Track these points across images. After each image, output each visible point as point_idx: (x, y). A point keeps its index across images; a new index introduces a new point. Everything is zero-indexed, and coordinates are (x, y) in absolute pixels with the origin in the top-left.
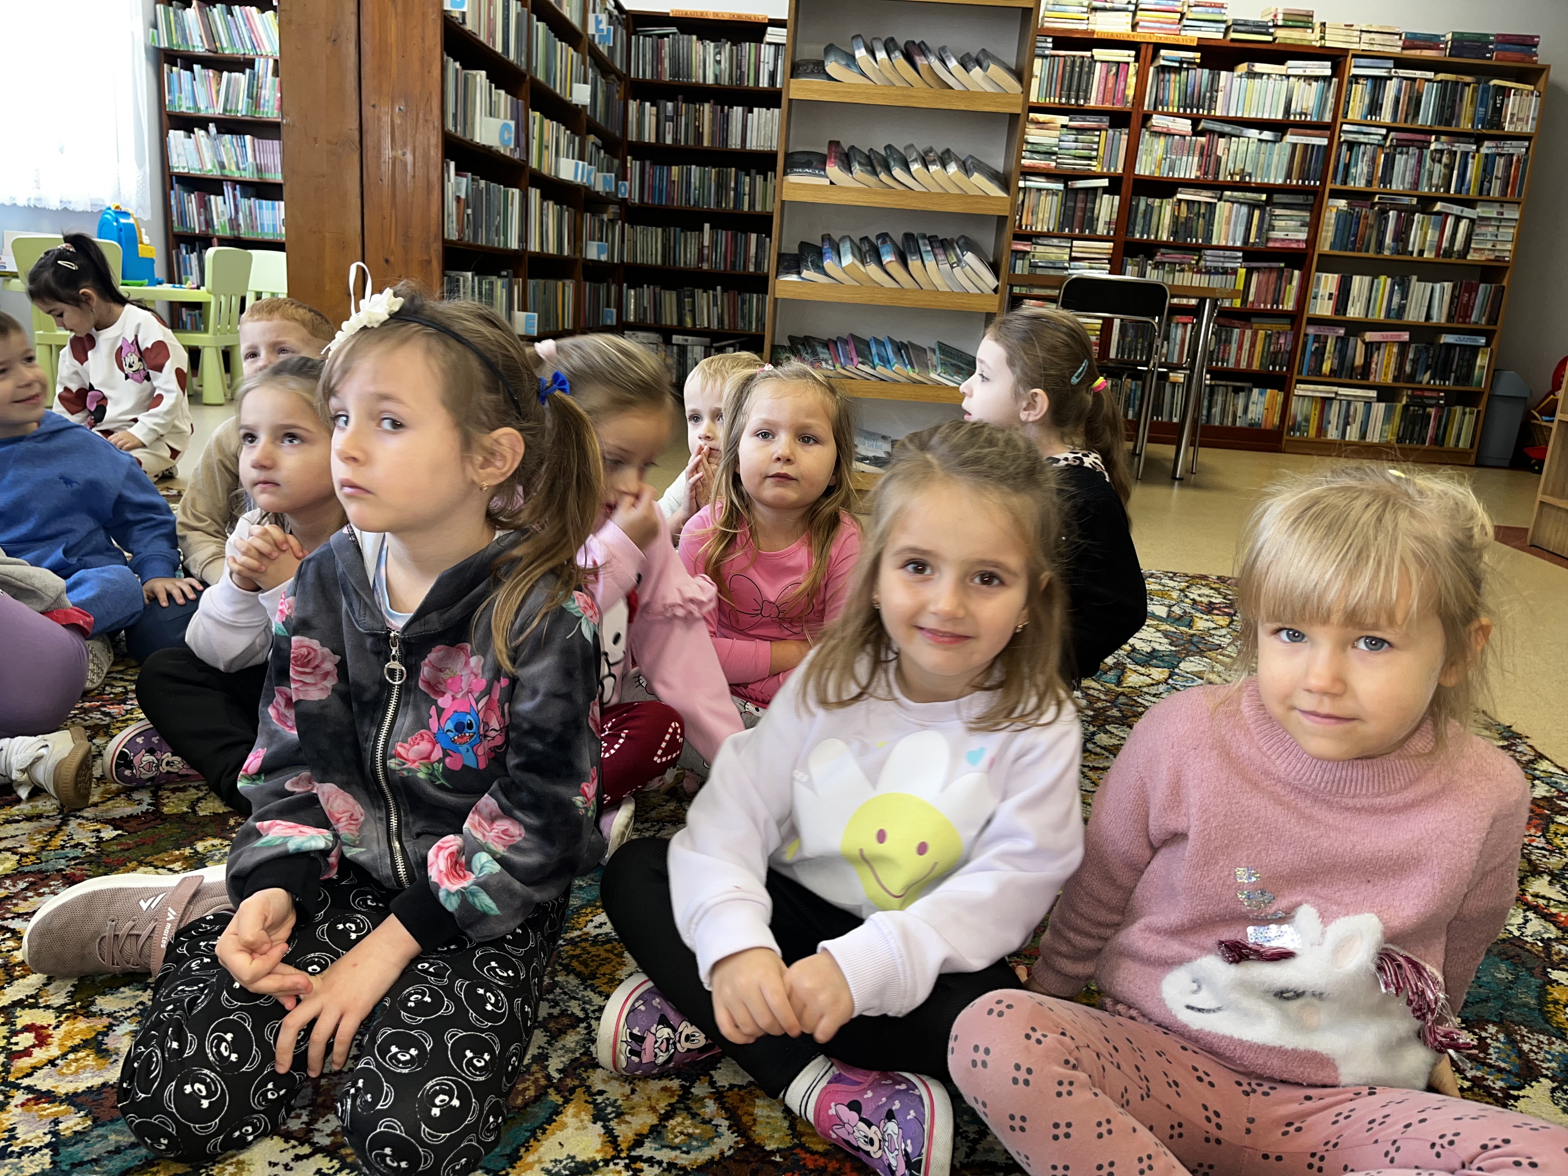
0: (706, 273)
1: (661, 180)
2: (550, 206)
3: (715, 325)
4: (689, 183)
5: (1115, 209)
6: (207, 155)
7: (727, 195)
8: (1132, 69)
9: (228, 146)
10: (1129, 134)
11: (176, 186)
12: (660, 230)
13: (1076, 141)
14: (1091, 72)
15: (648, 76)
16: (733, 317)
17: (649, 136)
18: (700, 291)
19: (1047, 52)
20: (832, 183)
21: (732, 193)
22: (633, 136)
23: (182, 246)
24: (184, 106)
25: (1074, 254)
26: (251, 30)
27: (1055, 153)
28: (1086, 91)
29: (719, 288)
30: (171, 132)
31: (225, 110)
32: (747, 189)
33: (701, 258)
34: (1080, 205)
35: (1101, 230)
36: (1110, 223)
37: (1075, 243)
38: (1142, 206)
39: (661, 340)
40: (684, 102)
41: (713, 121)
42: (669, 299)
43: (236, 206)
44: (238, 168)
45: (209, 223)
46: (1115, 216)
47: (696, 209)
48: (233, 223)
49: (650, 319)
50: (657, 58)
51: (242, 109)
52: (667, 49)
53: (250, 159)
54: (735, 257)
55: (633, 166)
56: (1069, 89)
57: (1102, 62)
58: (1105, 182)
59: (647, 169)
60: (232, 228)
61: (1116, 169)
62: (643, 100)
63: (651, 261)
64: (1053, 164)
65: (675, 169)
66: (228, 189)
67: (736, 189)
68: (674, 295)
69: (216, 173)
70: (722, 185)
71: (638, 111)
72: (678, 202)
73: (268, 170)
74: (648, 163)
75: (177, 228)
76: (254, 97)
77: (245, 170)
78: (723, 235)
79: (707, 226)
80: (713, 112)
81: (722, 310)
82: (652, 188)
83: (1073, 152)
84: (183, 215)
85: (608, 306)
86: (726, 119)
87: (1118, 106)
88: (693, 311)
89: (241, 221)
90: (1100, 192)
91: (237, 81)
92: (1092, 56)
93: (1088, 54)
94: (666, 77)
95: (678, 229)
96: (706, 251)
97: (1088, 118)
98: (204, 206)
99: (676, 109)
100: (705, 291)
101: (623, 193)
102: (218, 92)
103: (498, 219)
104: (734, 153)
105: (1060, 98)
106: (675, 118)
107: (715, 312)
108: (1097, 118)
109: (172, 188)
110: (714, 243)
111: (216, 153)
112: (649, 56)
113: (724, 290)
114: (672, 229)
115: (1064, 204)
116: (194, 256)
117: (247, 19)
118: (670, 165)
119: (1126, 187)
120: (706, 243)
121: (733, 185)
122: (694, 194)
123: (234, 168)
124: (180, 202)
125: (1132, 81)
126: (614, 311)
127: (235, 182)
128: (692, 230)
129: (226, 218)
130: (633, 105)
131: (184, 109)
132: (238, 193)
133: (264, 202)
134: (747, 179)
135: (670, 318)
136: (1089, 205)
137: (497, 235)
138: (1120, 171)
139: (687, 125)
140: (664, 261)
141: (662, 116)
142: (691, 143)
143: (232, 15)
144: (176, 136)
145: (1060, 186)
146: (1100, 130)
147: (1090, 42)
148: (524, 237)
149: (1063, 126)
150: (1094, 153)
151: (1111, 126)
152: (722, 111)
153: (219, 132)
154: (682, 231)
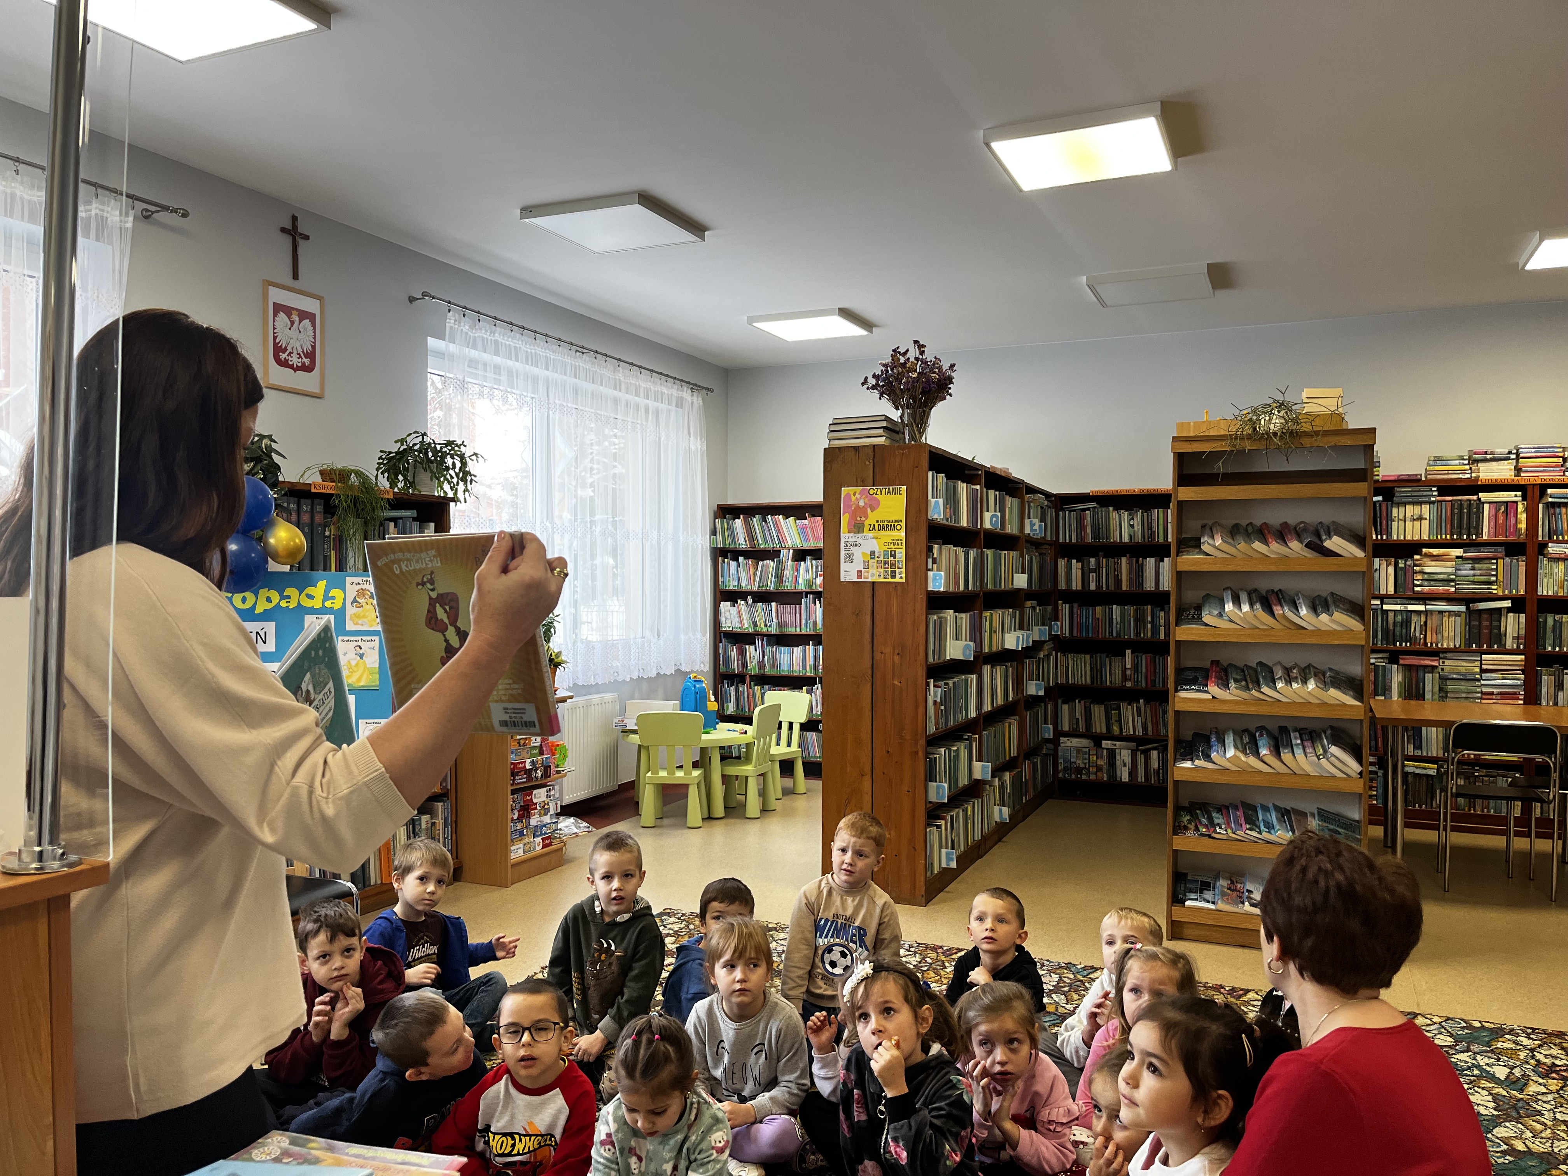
0: (1129, 689)
1: (1087, 618)
2: (999, 671)
3: (1139, 732)
4: (1111, 619)
5: (1522, 626)
6: (745, 617)
7: (1145, 627)
8: (1520, 507)
9: (760, 611)
10: (1526, 561)
11: (723, 640)
12: (1088, 657)
13: (1473, 569)
14: (1480, 512)
15: (1074, 540)
16: (1155, 724)
17: (1076, 584)
18: (1125, 704)
19: (1433, 499)
20: (1213, 697)
21: (1149, 626)
22: (1062, 585)
23: (725, 681)
24: (731, 584)
25: (1484, 667)
26: (779, 531)
27: (1453, 580)
28: (1477, 528)
29: (1142, 701)
30: (722, 603)
31: (759, 586)
32: (1162, 622)
33: (1125, 678)
34: (1485, 623)
35: (1510, 644)
36: (1518, 638)
37: (1484, 656)
38: (1550, 622)
39: (1092, 744)
40: (1104, 557)
41: (1130, 572)
42: (1098, 711)
43: (763, 652)
44: (766, 626)
45: (744, 665)
46: (1522, 632)
47: (1119, 639)
48: (761, 664)
49: (1082, 728)
50: (1081, 526)
51: (771, 585)
52: (1089, 519)
53: (774, 620)
54: (1155, 676)
55: (1065, 609)
56: (1460, 526)
57: (1490, 503)
58: (1508, 604)
59: (1075, 610)
60: (760, 669)
61: (1517, 591)
62: (1070, 558)
63: (1081, 681)
64: (1453, 589)
65: (1099, 609)
66: (758, 642)
67: (1152, 622)
68: (1102, 708)
69: (751, 630)
70: (1140, 620)
71: (1066, 567)
72: (1104, 633)
73: (786, 626)
74: (1075, 605)
75: (722, 669)
76: (779, 577)
77: (771, 626)
78: (1144, 659)
79: (1128, 652)
80: (1130, 564)
81: (1146, 719)
82: (1080, 625)
83: (1471, 578)
84: (727, 659)
85: (1046, 723)
86: (1141, 569)
87: (1511, 538)
88: (1119, 721)
89: (766, 663)
90: (1504, 612)
91: (768, 565)
92: (1479, 499)
93: (1475, 497)
94: (1089, 540)
95: (1104, 655)
96: (1128, 672)
97: (1482, 549)
98: (742, 653)
99: (1098, 563)
100: (1129, 704)
101: (1056, 631)
102: (755, 574)
103: (961, 702)
104: (1150, 593)
105: (1452, 535)
106: (1098, 570)
107: (1139, 722)
108: (1493, 549)
109: (721, 642)
110: (1136, 667)
111: (752, 617)
112: (1074, 525)
113: (1147, 702)
114: (1098, 655)
115: (1468, 623)
116: (733, 689)
117: (776, 524)
118: (1094, 605)
119: (1531, 606)
120: (1128, 666)
121: (1149, 619)
122: (1116, 627)
123: (763, 626)
124: (726, 651)
125: (1523, 517)
126: (1051, 727)
127: (764, 635)
128: (1115, 655)
129: (755, 662)
130: (1062, 563)
131: (731, 588)
132: (765, 643)
133: (782, 648)
134: (1162, 614)
135: (1099, 727)
136: (1495, 623)
137: (961, 712)
138: (1522, 592)
139: (1107, 575)
140: (1092, 682)
141: (1086, 569)
142: (1112, 588)
143: (766, 522)
144: (725, 606)
145: (1463, 608)
146: (1496, 559)
147: (1475, 487)
148: (980, 705)
149: (1457, 557)
150: (1494, 578)
151: (1507, 555)
152: (1137, 562)
153: (755, 601)
154: (1107, 656)
